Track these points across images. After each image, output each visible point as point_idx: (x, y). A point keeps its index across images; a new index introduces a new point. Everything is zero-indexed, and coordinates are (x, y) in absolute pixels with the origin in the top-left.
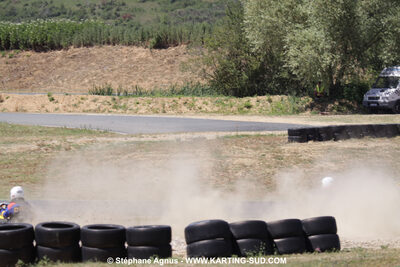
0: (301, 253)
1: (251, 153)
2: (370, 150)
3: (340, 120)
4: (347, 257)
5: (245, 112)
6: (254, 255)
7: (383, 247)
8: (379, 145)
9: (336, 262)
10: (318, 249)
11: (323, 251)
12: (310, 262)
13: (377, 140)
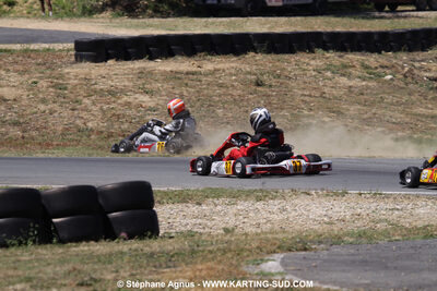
0: (96, 241)
1: (14, 78)
2: (206, 75)
3: (157, 27)
4: (169, 246)
5: (5, 12)
6: (20, 243)
7: (227, 231)
8: (220, 66)
9: (152, 255)
10: (123, 235)
11: (131, 237)
12: (111, 255)
13: (217, 59)
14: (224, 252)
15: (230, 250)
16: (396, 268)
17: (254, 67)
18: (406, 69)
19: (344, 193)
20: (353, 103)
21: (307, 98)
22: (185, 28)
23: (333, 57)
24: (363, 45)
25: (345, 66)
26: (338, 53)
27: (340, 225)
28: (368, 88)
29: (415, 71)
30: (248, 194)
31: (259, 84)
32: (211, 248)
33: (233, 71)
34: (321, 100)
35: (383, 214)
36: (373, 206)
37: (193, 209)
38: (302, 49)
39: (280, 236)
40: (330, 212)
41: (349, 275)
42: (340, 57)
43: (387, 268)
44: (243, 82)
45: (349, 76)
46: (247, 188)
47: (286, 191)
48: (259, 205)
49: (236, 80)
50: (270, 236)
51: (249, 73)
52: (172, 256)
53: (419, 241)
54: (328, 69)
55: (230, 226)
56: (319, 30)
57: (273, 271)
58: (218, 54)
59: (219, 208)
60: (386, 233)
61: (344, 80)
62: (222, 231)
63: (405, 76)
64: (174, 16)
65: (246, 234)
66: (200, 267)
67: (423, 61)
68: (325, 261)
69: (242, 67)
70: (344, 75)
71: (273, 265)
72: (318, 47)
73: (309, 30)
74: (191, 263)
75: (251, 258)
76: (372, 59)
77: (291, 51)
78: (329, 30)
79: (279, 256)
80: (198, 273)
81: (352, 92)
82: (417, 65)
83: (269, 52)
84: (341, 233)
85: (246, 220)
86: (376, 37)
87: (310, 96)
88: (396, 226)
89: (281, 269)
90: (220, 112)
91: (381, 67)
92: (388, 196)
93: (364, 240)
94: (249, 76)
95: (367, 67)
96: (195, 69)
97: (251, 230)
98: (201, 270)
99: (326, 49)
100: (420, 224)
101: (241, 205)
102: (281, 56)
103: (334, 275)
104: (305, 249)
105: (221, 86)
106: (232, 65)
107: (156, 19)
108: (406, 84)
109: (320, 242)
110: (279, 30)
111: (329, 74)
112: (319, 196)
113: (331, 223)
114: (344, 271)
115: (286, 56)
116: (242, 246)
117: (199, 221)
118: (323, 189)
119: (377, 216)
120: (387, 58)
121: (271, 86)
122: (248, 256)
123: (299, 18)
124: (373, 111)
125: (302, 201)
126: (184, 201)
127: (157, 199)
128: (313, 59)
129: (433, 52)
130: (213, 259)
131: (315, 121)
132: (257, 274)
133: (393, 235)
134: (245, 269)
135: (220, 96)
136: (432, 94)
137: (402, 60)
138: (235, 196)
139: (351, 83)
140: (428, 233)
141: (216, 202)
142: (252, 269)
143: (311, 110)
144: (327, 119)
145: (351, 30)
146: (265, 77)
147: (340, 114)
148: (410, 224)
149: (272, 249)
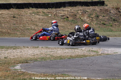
14: (5, 63)
15: (6, 63)
16: (52, 68)
17: (13, 13)
18: (55, 13)
19: (38, 47)
20: (40, 23)
21: (27, 21)
23: (35, 10)
24: (43, 6)
25: (38, 12)
26: (36, 9)
27: (37, 56)
28: (44, 18)
29: (57, 14)
30: (11, 48)
31: (14, 17)
32: (1, 63)
33: (7, 14)
34: (32, 22)
35: (49, 53)
36: (46, 51)
38: (26, 8)
39: (20, 59)
40: (34, 52)
41: (39, 70)
42: (36, 10)
43: (49, 67)
44: (10, 17)
45: (39, 15)
46: (11, 46)
47: (22, 47)
48: (14, 51)
49: (8, 16)
50: (17, 59)
51: (11, 14)
53: (58, 60)
54: (33, 13)
55: (6, 56)
56: (31, 2)
57: (18, 69)
58: (2, 9)
59: (3, 51)
60: (49, 58)
61: (38, 16)
62: (4, 58)
63: (54, 15)
65: (11, 59)
67: (59, 11)
68: (33, 66)
69: (9, 12)
70: (38, 15)
71: (18, 67)
72: (31, 7)
73: (28, 2)
75: (12, 65)
76: (45, 10)
77: (23, 8)
78: (33, 2)
79: (20, 65)
81: (40, 19)
82: (58, 12)
83: (17, 8)
84: (37, 58)
85: (10, 55)
86: (46, 5)
87: (28, 20)
88: (52, 56)
89: (20, 68)
90: (3, 25)
91: (48, 12)
92: (50, 48)
93: (43, 60)
94: (11, 15)
95: (44, 13)
97: (12, 57)
99: (33, 8)
100: (59, 55)
101: (9, 51)
102: (20, 10)
103: (35, 70)
104: (27, 63)
105: (3, 18)
106: (7, 12)
108: (55, 17)
109: (31, 61)
111: (33, 14)
112: (31, 48)
113: (34, 55)
114: (38, 68)
115: (22, 10)
116: (9, 62)
118: (32, 46)
119: (47, 54)
120: (49, 10)
121: (17, 18)
122: (11, 65)
124: (46, 25)
125: (26, 49)
128: (29, 10)
129: (62, 8)
130: (1, 66)
131: (30, 28)
132: (14, 70)
133: (51, 59)
134: (10, 68)
135: (3, 21)
136: (62, 20)
137: (53, 11)
138: (8, 48)
139: (40, 17)
140: (61, 58)
141: (2, 50)
142: (12, 68)
143: (29, 24)
144: (33, 27)
145: (40, 2)
146: (16, 15)
147: (37, 25)
148: (56, 55)
149: (18, 63)
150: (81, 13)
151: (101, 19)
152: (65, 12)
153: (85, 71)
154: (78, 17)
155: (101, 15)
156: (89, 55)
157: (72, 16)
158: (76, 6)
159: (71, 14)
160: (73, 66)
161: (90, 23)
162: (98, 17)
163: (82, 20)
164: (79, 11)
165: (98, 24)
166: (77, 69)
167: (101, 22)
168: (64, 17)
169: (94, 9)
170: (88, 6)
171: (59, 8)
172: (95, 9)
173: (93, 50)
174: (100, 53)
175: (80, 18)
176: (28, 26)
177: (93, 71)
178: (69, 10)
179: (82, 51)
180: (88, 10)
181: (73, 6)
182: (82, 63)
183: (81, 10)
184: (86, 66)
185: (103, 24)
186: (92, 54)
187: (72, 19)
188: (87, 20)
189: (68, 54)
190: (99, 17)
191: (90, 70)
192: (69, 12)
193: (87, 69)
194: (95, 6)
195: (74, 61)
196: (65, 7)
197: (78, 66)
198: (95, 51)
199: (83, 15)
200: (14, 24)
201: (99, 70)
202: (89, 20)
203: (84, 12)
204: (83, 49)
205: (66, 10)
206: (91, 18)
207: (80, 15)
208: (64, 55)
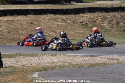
14: (22, 72)
16: (71, 76)
17: (30, 19)
18: (74, 19)
19: (56, 55)
20: (58, 29)
21: (45, 28)
22: (10, 8)
23: (53, 16)
24: (61, 12)
25: (56, 19)
26: (54, 15)
27: (55, 64)
28: (63, 25)
29: (76, 20)
30: (29, 55)
31: (32, 24)
32: (18, 71)
33: (24, 20)
34: (50, 28)
36: (64, 58)
37: (13, 59)
38: (44, 14)
39: (38, 67)
40: (52, 60)
42: (55, 16)
43: (68, 76)
44: (27, 23)
45: (57, 21)
46: (28, 53)
47: (40, 54)
48: (32, 58)
49: (25, 23)
50: (35, 67)
51: (29, 21)
52: (7, 73)
53: (77, 68)
54: (51, 19)
55: (24, 64)
56: (49, 8)
57: (36, 77)
58: (20, 15)
59: (20, 59)
60: (68, 66)
61: (56, 23)
62: (21, 66)
63: (73, 21)
64: (7, 4)
65: (28, 67)
66: (15, 76)
67: (78, 17)
68: (51, 74)
69: (27, 19)
70: (56, 21)
71: (36, 75)
72: (49, 13)
73: (46, 8)
74: (12, 75)
75: (30, 73)
76: (64, 17)
77: (41, 14)
78: (52, 8)
79: (37, 73)
80: (14, 78)
81: (58, 26)
82: (77, 18)
83: (34, 14)
84: (55, 66)
85: (28, 63)
86: (65, 10)
87: (46, 27)
88: (71, 64)
89: (38, 76)
90: (20, 32)
91: (67, 19)
92: (69, 56)
93: (62, 68)
95: (63, 19)
96: (13, 19)
97: (29, 65)
98: (15, 77)
99: (51, 14)
100: (78, 63)
101: (27, 58)
103: (53, 78)
104: (45, 71)
105: (21, 24)
106: (24, 18)
107: (2, 5)
108: (74, 24)
109: (49, 69)
110: (37, 8)
111: (52, 21)
112: (49, 56)
113: (52, 63)
114: (56, 77)
115: (39, 16)
116: (27, 70)
117: (15, 63)
118: (50, 54)
119: (66, 61)
120: (68, 16)
121: (35, 24)
122: (29, 73)
123: (43, 5)
125: (44, 57)
126: (10, 57)
127: (2, 56)
128: (47, 16)
129: (81, 15)
130: (18, 74)
131: (48, 34)
132: (31, 78)
133: (70, 67)
134: (28, 76)
135: (20, 27)
136: (81, 27)
137: (72, 17)
138: (25, 55)
139: (58, 23)
140: (80, 66)
141: (20, 57)
142: (30, 77)
143: (47, 31)
144: (51, 34)
145: (58, 8)
146: (33, 22)
147: (55, 32)
148: (75, 63)
149: (36, 71)
150: (100, 20)
151: (121, 26)
152: (84, 18)
153: (105, 79)
154: (97, 24)
155: (121, 22)
156: (109, 63)
157: (91, 22)
158: (95, 12)
159: (91, 20)
160: (93, 75)
161: (111, 29)
162: (118, 23)
163: (102, 27)
164: (98, 17)
165: (118, 31)
166: (97, 77)
167: (122, 29)
168: (83, 23)
169: (114, 15)
170: (108, 12)
171: (78, 14)
172: (116, 15)
173: (113, 57)
174: (121, 61)
175: (100, 25)
176: (46, 33)
177: (114, 80)
178: (88, 16)
179: (102, 58)
180: (108, 17)
181: (92, 13)
182: (101, 71)
183: (100, 16)
184: (106, 75)
185: (123, 31)
186: (112, 62)
187: (91, 26)
188: (107, 26)
189: (87, 62)
190: (120, 24)
191: (110, 79)
192: (88, 19)
193: (106, 78)
194: (115, 12)
195: (93, 69)
196: (84, 13)
197: (98, 75)
198: (115, 59)
199: (103, 21)
200: (32, 31)
201: (120, 79)
202: (109, 26)
203: (104, 19)
204: (103, 57)
205: (86, 16)
206: (111, 25)
207: (100, 21)
208: (83, 63)
